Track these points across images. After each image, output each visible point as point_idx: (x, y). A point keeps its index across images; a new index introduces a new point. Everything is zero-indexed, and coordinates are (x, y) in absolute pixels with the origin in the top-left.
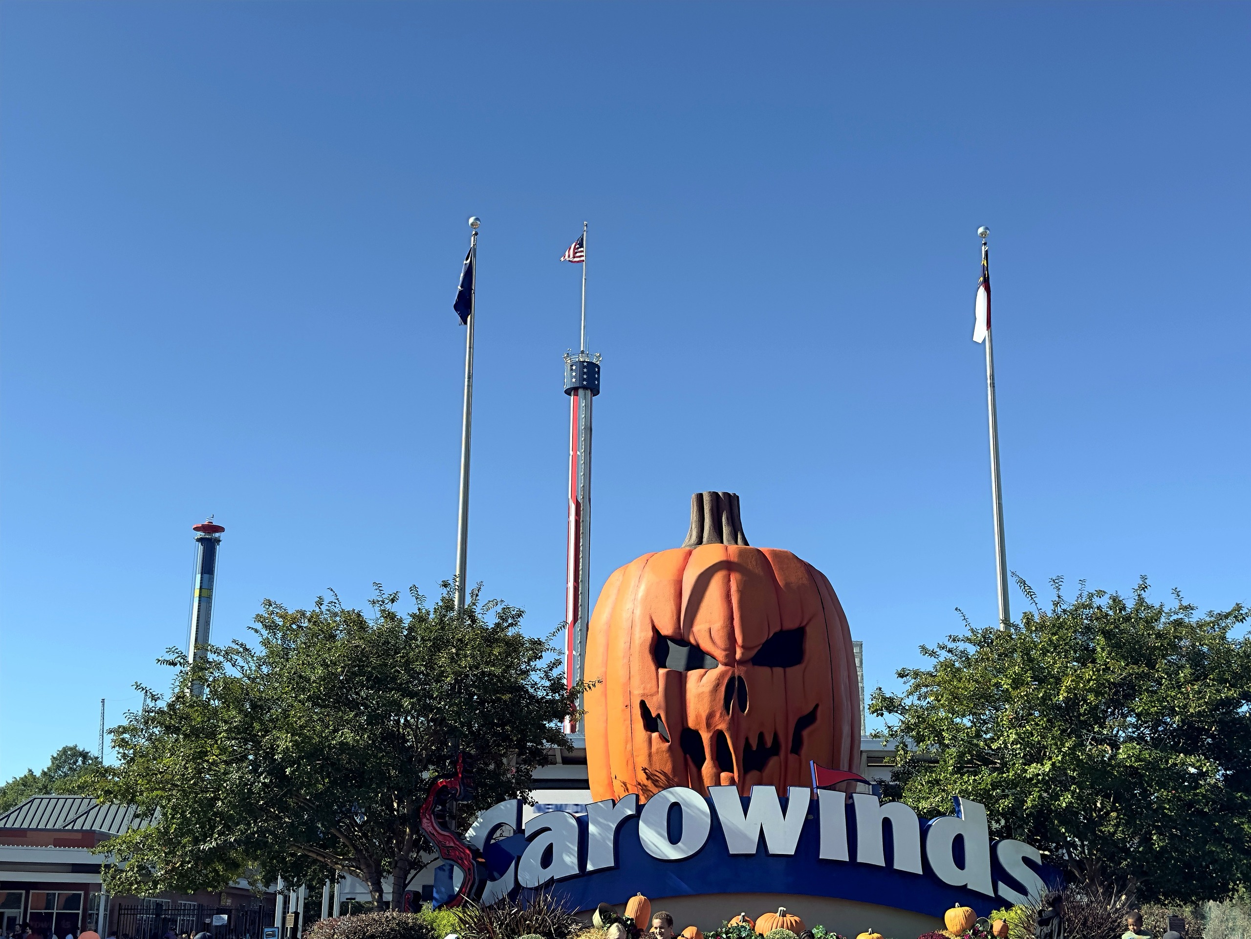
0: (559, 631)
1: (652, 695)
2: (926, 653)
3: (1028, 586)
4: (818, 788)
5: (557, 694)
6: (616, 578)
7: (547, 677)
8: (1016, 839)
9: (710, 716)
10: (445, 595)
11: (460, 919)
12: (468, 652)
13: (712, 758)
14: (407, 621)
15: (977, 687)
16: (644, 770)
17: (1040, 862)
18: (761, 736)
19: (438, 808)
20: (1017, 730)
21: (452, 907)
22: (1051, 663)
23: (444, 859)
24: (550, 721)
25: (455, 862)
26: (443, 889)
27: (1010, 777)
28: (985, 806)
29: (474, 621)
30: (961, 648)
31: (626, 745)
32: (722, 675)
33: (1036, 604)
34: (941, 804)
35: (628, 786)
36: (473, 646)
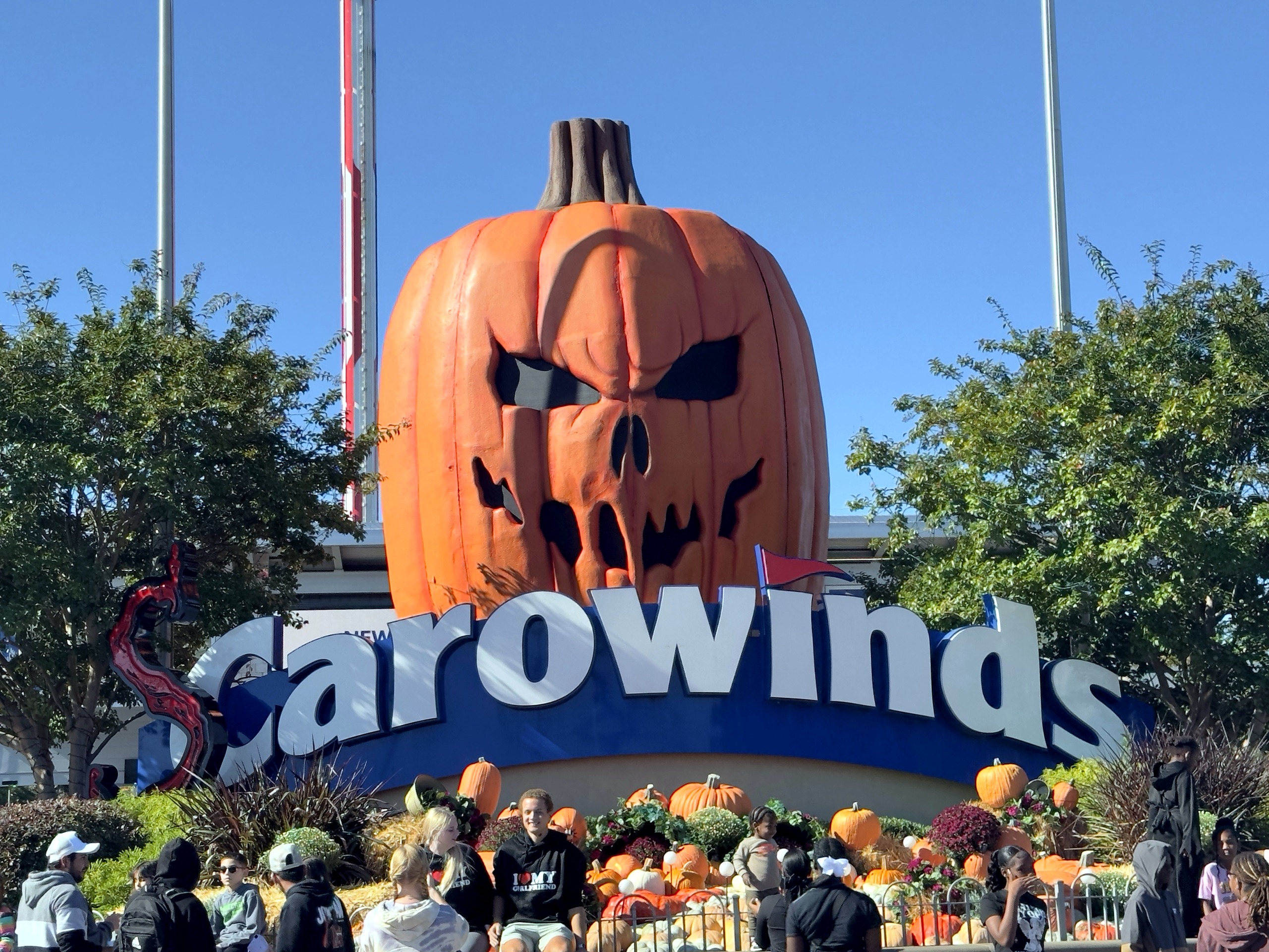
0: (336, 345)
1: (492, 449)
2: (940, 371)
3: (1106, 260)
4: (767, 587)
5: (335, 448)
6: (428, 261)
7: (318, 419)
8: (1080, 659)
9: (589, 481)
10: (139, 285)
11: (183, 807)
12: (182, 378)
13: (593, 548)
14: (76, 330)
15: (1024, 422)
16: (482, 568)
17: (1118, 693)
18: (672, 511)
19: (141, 632)
20: (1087, 488)
21: (168, 790)
22: (1144, 380)
23: (154, 713)
24: (324, 491)
25: (174, 718)
26: (154, 762)
27: (1076, 562)
28: (1034, 609)
29: (190, 327)
30: (995, 363)
31: (452, 529)
32: (608, 415)
33: (1118, 288)
34: (963, 608)
35: (456, 594)
36: (190, 368)
